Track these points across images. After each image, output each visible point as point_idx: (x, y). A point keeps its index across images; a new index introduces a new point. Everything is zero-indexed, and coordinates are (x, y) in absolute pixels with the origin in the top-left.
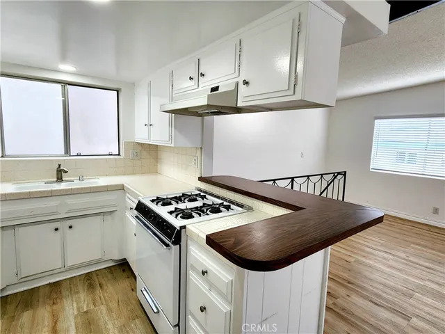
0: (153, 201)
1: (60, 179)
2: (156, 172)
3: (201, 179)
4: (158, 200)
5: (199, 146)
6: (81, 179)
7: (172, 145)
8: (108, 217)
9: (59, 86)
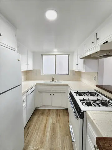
0: (75, 93)
1: (53, 81)
2: (80, 80)
3: (97, 86)
4: (77, 93)
5: (97, 72)
6: (58, 81)
7: (84, 71)
8: (63, 94)
9: (54, 56)
